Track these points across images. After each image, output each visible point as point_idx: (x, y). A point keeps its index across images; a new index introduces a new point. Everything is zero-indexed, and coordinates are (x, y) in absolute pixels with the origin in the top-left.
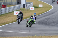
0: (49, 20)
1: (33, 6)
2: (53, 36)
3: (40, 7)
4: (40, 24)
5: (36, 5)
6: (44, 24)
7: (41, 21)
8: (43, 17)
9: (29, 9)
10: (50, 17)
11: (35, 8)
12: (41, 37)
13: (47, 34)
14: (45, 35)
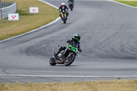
0: (51, 45)
1: (17, 12)
2: (57, 82)
3: (32, 14)
4: (29, 55)
5: (23, 10)
6: (39, 54)
7: (32, 47)
8: (38, 37)
9: (7, 18)
10: (53, 37)
11: (20, 15)
12: (30, 85)
13: (45, 78)
14: (38, 82)
